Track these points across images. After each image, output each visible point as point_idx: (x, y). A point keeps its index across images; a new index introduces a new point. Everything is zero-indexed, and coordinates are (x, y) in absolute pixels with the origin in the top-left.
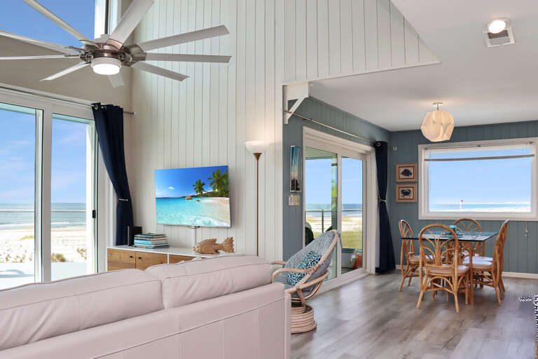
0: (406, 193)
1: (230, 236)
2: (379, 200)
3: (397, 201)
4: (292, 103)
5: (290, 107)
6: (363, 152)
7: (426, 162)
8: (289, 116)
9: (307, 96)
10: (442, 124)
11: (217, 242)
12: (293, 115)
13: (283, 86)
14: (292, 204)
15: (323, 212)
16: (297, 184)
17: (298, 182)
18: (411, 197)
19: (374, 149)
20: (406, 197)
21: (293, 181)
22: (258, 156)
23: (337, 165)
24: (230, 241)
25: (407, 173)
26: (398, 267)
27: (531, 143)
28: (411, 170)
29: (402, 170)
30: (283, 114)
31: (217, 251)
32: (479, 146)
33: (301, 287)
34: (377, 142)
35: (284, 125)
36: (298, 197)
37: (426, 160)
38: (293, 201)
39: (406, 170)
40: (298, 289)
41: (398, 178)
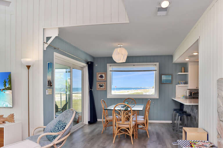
0: (101, 86)
1: (12, 113)
2: (89, 89)
3: (97, 90)
4: (48, 38)
5: (47, 41)
6: (82, 66)
7: (111, 72)
8: (46, 46)
9: (57, 35)
10: (122, 54)
11: (4, 117)
12: (49, 45)
13: (44, 29)
14: (48, 94)
15: (61, 94)
16: (51, 83)
17: (51, 82)
18: (104, 88)
19: (87, 65)
20: (101, 88)
21: (49, 82)
22: (29, 67)
23: (70, 72)
24: (12, 116)
25: (101, 77)
26: (98, 120)
27: (155, 65)
28: (104, 75)
29: (99, 75)
30: (43, 44)
31: (3, 122)
32: (134, 65)
33: (56, 143)
34: (89, 62)
35: (44, 51)
36: (51, 89)
37: (110, 71)
38: (48, 92)
39: (101, 75)
40: (54, 144)
41: (97, 79)
